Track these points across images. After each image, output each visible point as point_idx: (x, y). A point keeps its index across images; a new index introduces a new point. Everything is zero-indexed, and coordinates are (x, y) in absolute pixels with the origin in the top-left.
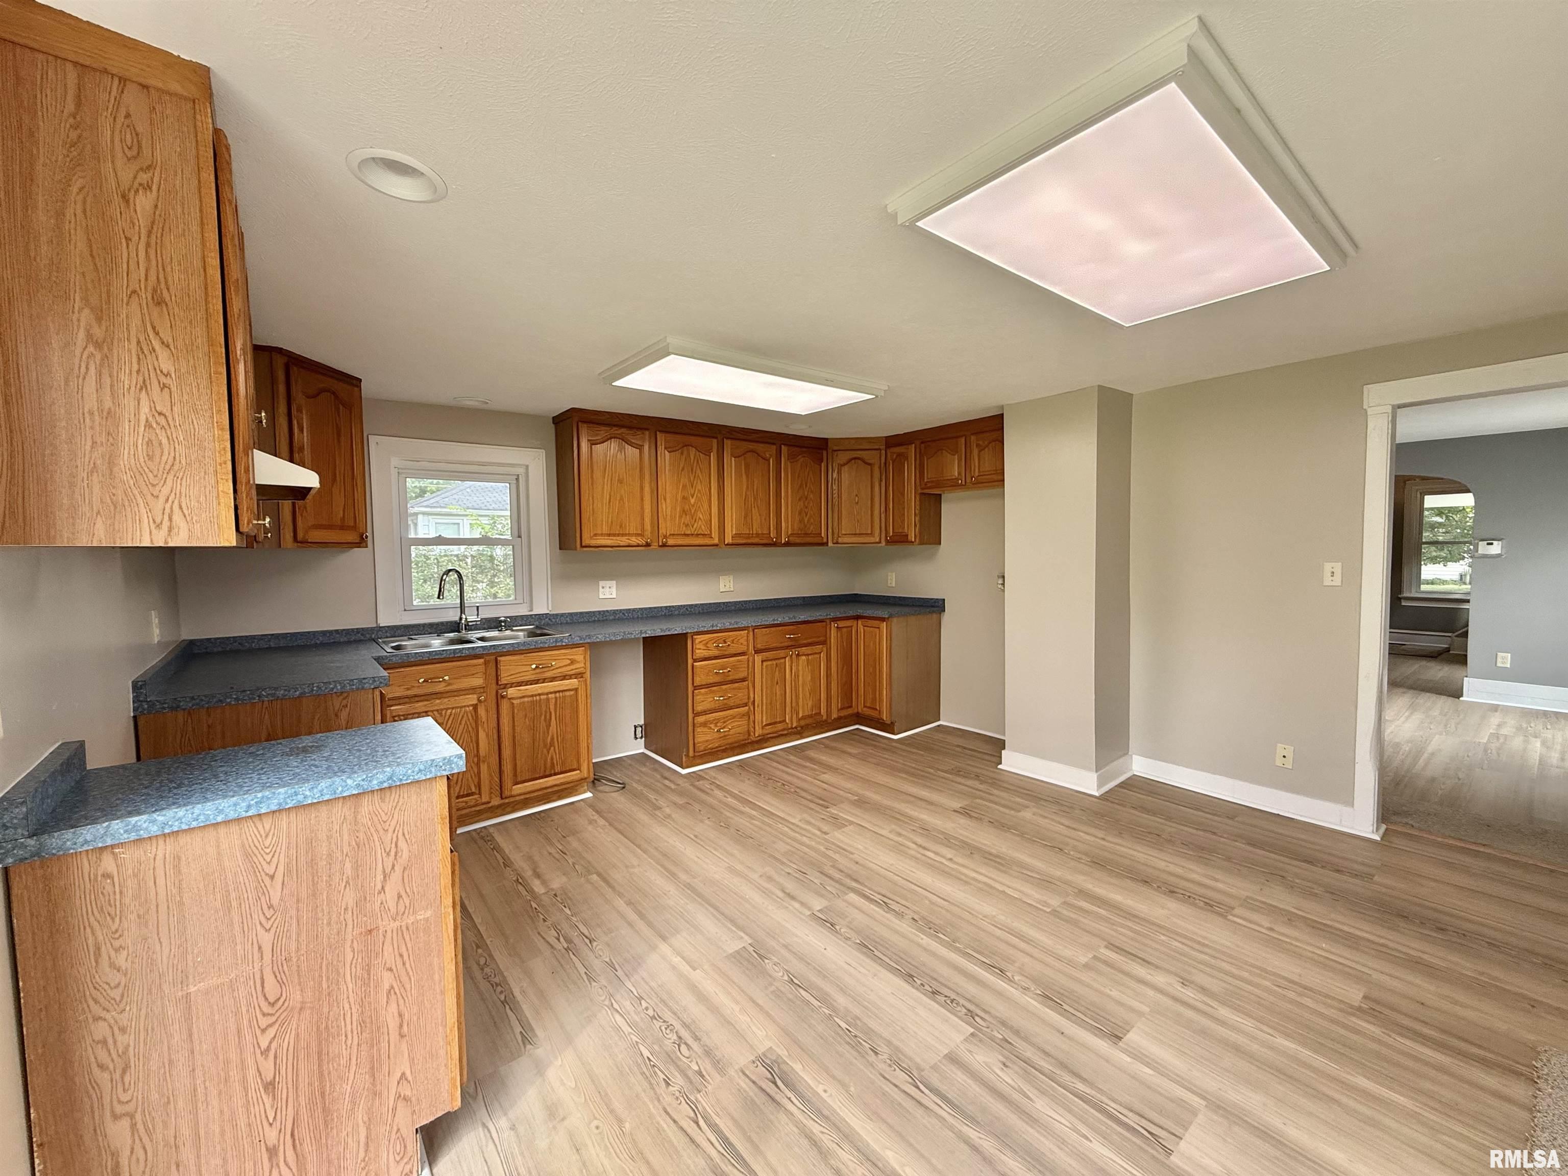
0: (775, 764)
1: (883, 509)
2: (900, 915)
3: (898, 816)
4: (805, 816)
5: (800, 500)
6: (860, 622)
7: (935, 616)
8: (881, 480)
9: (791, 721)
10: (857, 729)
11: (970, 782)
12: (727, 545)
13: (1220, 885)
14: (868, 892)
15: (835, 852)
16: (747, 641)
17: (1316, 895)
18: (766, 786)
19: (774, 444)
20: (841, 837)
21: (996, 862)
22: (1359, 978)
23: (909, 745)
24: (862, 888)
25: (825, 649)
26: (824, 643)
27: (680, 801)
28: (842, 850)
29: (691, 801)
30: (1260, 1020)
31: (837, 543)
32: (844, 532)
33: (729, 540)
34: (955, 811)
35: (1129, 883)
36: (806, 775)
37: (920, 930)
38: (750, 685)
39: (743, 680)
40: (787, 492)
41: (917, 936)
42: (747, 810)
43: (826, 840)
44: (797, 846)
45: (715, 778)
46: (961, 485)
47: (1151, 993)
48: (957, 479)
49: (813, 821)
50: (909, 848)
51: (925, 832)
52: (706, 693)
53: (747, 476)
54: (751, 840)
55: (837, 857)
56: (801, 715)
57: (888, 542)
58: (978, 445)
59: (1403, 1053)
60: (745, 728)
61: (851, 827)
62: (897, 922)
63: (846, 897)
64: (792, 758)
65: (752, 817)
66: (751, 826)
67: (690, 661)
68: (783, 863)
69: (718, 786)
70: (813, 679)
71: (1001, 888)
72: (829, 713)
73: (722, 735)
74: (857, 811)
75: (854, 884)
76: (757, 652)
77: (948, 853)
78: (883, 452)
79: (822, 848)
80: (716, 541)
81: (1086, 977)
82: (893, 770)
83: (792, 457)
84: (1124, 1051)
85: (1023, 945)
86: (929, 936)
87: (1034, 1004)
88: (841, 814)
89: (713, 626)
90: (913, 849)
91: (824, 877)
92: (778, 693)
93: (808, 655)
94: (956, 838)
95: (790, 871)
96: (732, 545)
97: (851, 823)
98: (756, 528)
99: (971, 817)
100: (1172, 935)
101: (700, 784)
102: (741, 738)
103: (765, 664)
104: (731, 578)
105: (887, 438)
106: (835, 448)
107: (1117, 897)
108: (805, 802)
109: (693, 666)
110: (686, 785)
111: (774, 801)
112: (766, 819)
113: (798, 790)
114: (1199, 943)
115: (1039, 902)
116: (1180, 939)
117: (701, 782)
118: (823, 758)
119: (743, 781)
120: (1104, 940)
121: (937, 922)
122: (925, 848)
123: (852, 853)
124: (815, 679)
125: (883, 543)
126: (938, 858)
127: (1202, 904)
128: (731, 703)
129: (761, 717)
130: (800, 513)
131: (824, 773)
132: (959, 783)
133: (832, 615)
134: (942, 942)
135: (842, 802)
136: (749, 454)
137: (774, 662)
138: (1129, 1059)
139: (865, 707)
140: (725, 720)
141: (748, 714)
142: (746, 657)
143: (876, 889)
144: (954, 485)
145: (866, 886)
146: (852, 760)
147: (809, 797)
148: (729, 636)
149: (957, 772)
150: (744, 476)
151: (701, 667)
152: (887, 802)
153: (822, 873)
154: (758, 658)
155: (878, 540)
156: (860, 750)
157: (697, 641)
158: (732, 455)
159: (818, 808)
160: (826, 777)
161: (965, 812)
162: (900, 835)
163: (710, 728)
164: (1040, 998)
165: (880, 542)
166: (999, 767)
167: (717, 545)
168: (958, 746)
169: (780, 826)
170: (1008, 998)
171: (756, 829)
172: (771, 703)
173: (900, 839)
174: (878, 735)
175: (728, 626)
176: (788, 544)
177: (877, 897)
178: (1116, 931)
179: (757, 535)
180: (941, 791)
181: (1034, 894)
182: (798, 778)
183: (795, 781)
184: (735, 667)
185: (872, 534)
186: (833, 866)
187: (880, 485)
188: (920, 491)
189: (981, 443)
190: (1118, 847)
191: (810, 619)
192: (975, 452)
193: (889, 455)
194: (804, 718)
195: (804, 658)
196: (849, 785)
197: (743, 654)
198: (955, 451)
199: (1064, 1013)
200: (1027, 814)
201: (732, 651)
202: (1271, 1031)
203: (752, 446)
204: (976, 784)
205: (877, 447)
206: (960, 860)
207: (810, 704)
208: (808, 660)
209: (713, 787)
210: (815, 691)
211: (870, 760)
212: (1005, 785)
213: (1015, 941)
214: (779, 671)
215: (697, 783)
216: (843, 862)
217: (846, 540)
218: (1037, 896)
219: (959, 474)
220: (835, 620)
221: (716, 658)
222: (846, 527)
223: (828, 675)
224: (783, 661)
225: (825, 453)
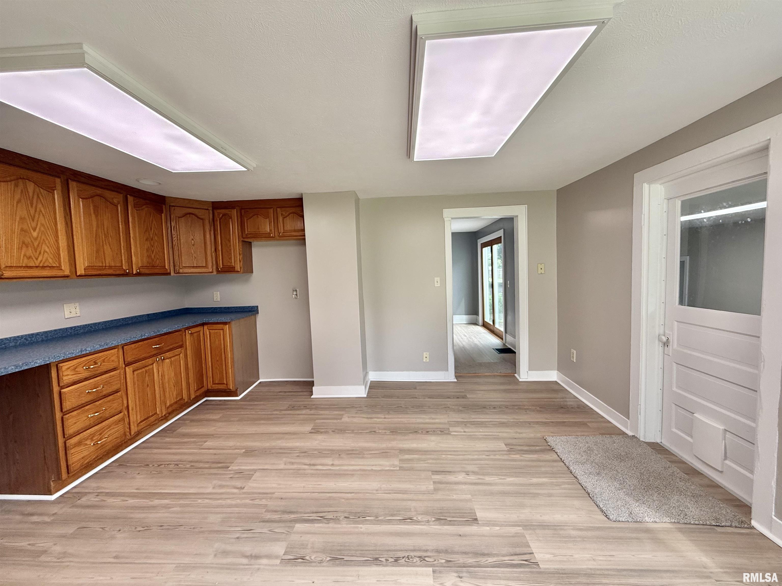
0: (156, 451)
1: (213, 249)
2: (336, 520)
3: (281, 451)
4: (215, 482)
5: (147, 240)
6: (206, 327)
7: (253, 317)
8: (210, 231)
9: (160, 411)
10: (206, 400)
11: (304, 412)
12: (79, 276)
13: (437, 421)
14: (306, 516)
15: (261, 499)
16: (118, 357)
17: (461, 411)
18: (160, 472)
19: (121, 193)
20: (255, 485)
21: (355, 454)
22: (497, 438)
23: (249, 401)
24: (299, 515)
25: (183, 351)
26: (181, 346)
27: (70, 530)
28: (265, 495)
29: (83, 524)
30: (497, 475)
31: (179, 273)
32: (184, 265)
33: (80, 271)
34: (310, 433)
35: (411, 436)
36: (190, 449)
37: (356, 522)
38: (124, 394)
39: (117, 391)
40: (135, 234)
41: (357, 528)
42: (156, 502)
43: (244, 493)
44: (229, 510)
45: (98, 488)
46: (272, 237)
47: (464, 487)
48: (270, 234)
49: (224, 483)
50: (304, 470)
51: (306, 454)
52: (78, 414)
53: (97, 216)
54: (182, 528)
55: (264, 502)
56: (168, 405)
57: (218, 272)
58: (282, 214)
59: (529, 461)
60: (122, 431)
61: (257, 474)
62: (339, 526)
63: (295, 529)
64: (168, 440)
65: (166, 507)
66: (172, 515)
67: (56, 389)
68: (228, 532)
69: (108, 494)
70: (175, 374)
71: (369, 468)
72: (189, 395)
73: (99, 446)
74: (251, 460)
75: (292, 516)
76: (127, 364)
77: (329, 461)
78: (211, 212)
79: (248, 501)
80: (67, 272)
81: (439, 496)
82: (255, 420)
83: (136, 206)
84: (484, 525)
85: (405, 496)
86: (362, 523)
87: (436, 528)
88: (243, 468)
89: (81, 351)
90: (309, 469)
91: (268, 524)
92: (149, 393)
93: (170, 358)
94: (325, 450)
95: (238, 535)
96: (85, 276)
97: (255, 471)
98: (109, 261)
99: (321, 432)
100: (446, 453)
101: (84, 500)
102: (119, 441)
103: (136, 373)
104: (77, 304)
105: (213, 203)
106: (172, 204)
107: (414, 445)
108: (206, 471)
109: (60, 393)
110: (66, 510)
111: (178, 482)
112: (181, 502)
113: (192, 464)
114: (454, 451)
115: (390, 466)
116: (450, 453)
117: (84, 499)
118: (195, 430)
119: (133, 478)
120: (428, 471)
121: (359, 510)
122: (314, 465)
123: (273, 493)
124: (178, 374)
125: (215, 273)
126: (325, 468)
127: (440, 432)
128: (107, 414)
129: (135, 417)
130: (147, 250)
131: (205, 442)
132: (298, 415)
133: (187, 325)
134: (371, 522)
135: (236, 458)
136: (96, 198)
137: (144, 370)
138: (488, 528)
139: (213, 384)
140: (101, 432)
141: (123, 419)
142: (118, 371)
143: (309, 511)
144: (267, 237)
145: (301, 513)
146: (220, 424)
147: (207, 466)
148: (100, 357)
149: (293, 408)
150: (93, 216)
151: (71, 392)
152: (267, 445)
153: (263, 521)
154: (129, 370)
155: (211, 271)
156: (221, 415)
157: (64, 369)
158: (79, 197)
159: (220, 471)
160: (209, 443)
161: (316, 431)
162: (292, 463)
163: (86, 444)
164: (437, 522)
165: (212, 272)
166: (312, 397)
167: (68, 277)
168: (280, 392)
169: (200, 501)
170: (426, 534)
171: (179, 516)
172: (144, 403)
173: (295, 466)
174: (225, 400)
175: (98, 348)
176: (138, 274)
177: (314, 516)
178: (428, 463)
179: (110, 267)
180: (293, 423)
181: (385, 464)
182: (185, 454)
183: (185, 457)
184: (107, 383)
185: (206, 267)
186: (267, 511)
187: (210, 234)
188: (242, 239)
189: (284, 213)
190: (393, 420)
191: (170, 330)
192: (281, 219)
193: (216, 214)
194: (171, 405)
195: (168, 360)
196: (231, 443)
197: (114, 369)
198: (267, 217)
199: (451, 523)
200: (346, 419)
201: (104, 368)
202: (503, 477)
203: (99, 191)
204: (308, 411)
205: (207, 208)
206: (336, 462)
207: (175, 393)
208: (171, 361)
209: (100, 498)
210: (178, 383)
211: (232, 419)
212: (322, 407)
213: (400, 496)
214: (149, 375)
215: (79, 502)
216: (271, 504)
217: (186, 270)
218: (387, 463)
219: (271, 230)
220: (188, 328)
221: (86, 379)
222: (186, 261)
223: (187, 368)
224: (151, 367)
225: (164, 206)
